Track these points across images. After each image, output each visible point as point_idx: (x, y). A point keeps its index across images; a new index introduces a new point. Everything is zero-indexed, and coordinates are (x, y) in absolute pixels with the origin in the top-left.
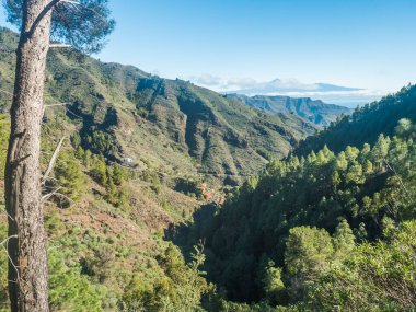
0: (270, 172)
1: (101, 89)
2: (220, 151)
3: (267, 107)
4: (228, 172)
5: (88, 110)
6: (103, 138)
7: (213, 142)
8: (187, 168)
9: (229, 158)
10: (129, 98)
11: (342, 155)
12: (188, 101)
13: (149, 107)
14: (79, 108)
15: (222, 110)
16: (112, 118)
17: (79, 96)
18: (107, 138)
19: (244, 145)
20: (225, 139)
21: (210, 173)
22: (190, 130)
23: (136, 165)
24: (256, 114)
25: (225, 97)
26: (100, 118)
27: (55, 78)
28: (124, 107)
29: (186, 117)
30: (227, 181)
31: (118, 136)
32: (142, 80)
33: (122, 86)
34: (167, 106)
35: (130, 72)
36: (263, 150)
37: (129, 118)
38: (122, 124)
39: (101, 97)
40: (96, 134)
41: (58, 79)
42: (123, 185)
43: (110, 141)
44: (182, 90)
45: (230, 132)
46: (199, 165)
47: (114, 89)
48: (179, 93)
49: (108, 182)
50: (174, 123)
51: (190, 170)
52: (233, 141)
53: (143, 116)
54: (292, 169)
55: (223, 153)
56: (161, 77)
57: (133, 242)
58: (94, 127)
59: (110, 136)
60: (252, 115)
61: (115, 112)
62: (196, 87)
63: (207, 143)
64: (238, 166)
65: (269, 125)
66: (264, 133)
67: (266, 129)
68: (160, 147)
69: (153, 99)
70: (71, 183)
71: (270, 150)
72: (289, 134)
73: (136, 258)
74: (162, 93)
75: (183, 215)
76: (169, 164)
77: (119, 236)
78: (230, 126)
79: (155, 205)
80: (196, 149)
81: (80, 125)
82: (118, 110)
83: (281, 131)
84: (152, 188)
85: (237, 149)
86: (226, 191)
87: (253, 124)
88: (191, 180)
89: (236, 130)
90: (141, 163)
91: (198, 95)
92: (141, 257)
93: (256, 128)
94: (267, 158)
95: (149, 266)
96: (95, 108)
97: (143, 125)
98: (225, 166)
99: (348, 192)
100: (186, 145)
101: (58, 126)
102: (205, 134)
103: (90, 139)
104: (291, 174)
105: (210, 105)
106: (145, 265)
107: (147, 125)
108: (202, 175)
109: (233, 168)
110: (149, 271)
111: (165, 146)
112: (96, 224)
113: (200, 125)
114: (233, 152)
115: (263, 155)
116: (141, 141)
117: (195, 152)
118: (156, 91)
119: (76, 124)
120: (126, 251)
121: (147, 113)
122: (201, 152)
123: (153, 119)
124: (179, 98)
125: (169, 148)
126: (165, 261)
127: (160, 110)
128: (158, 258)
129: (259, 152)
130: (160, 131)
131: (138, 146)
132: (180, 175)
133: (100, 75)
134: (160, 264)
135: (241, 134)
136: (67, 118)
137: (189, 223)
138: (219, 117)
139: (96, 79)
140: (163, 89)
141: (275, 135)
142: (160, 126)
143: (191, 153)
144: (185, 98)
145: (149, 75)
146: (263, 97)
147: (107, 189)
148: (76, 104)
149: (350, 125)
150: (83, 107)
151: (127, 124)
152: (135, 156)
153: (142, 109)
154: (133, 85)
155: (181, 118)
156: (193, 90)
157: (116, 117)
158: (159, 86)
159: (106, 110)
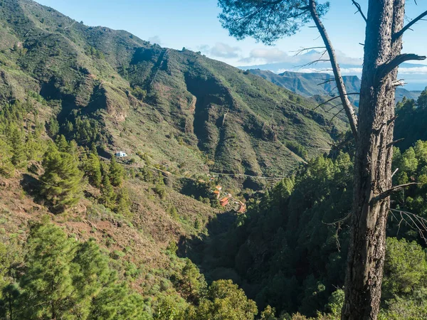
0: (313, 173)
1: (85, 60)
2: (239, 143)
3: (300, 87)
4: (250, 172)
5: (68, 88)
6: (89, 125)
7: (229, 132)
8: (196, 165)
9: (250, 153)
10: (121, 73)
11: (411, 151)
12: (198, 79)
13: (147, 86)
14: (57, 85)
15: (243, 91)
16: (99, 99)
17: (57, 69)
18: (92, 125)
19: (270, 137)
20: (246, 129)
21: (225, 172)
22: (201, 116)
23: (131, 161)
24: (286, 97)
25: (246, 73)
26: (83, 98)
27: (25, 46)
28: (115, 85)
29: (195, 98)
30: (248, 184)
31: (107, 123)
32: (138, 50)
33: (112, 57)
34: (171, 84)
35: (122, 39)
36: (295, 143)
37: (122, 99)
38: (112, 108)
39: (85, 72)
40: (79, 120)
41: (29, 47)
42: (122, 186)
43: (98, 130)
44: (191, 64)
45: (252, 119)
46: (211, 162)
47: (103, 61)
48: (185, 68)
49: (103, 182)
50: (179, 108)
51: (200, 169)
52: (256, 131)
53: (140, 96)
54: (343, 169)
55: (243, 146)
56: (162, 47)
57: (142, 258)
58: (76, 111)
59: (97, 123)
60: (281, 98)
61: (103, 91)
62: (208, 60)
63: (222, 134)
64: (262, 164)
65: (302, 111)
66: (297, 121)
67: (300, 116)
68: (161, 138)
69: (152, 76)
70: (67, 182)
71: (304, 144)
72: (330, 123)
73: (146, 278)
74: (165, 68)
75: (196, 226)
76: (172, 160)
77: (124, 250)
78: (252, 112)
79: (161, 212)
80: (208, 141)
81: (58, 108)
82: (107, 89)
83: (319, 120)
84: (155, 190)
85: (261, 142)
86: (246, 196)
87: (283, 109)
88: (201, 181)
89: (260, 118)
90: (137, 158)
91: (212, 70)
92: (152, 277)
93: (286, 115)
94: (300, 155)
95: (163, 289)
96: (77, 85)
97: (140, 109)
98: (246, 164)
99: (420, 200)
100: (195, 136)
101: (30, 108)
102: (219, 123)
103: (71, 126)
104: (342, 174)
105: (227, 85)
106: (157, 286)
107: (145, 109)
108: (215, 175)
109: (256, 167)
110: (162, 295)
111: (168, 137)
112: (97, 235)
113: (213, 110)
114: (255, 146)
115: (295, 150)
116: (137, 129)
117: (207, 145)
118: (157, 65)
119: (53, 106)
120: (134, 269)
121: (144, 92)
122: (214, 146)
123: (152, 101)
124: (186, 74)
125: (173, 140)
126: (181, 282)
127: (161, 90)
128: (173, 278)
129: (289, 147)
130: (161, 117)
131: (133, 137)
132: (187, 174)
133: (83, 43)
134: (176, 286)
135: (267, 123)
136: (41, 99)
137: (204, 236)
138: (238, 99)
139: (78, 47)
140: (166, 62)
141: (311, 124)
142: (161, 111)
143: (201, 146)
144: (194, 74)
145: (146, 43)
146: (295, 74)
147: (102, 191)
148: (53, 80)
149: (414, 112)
150: (62, 84)
151: (119, 108)
152: (129, 150)
153: (138, 88)
154: (126, 56)
155: (189, 100)
156: (204, 64)
157: (105, 98)
158: (160, 58)
159: (91, 89)
